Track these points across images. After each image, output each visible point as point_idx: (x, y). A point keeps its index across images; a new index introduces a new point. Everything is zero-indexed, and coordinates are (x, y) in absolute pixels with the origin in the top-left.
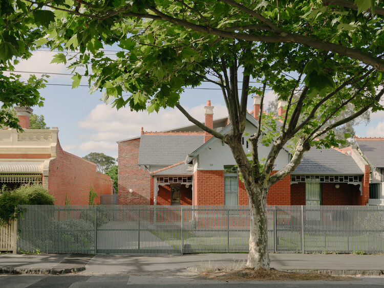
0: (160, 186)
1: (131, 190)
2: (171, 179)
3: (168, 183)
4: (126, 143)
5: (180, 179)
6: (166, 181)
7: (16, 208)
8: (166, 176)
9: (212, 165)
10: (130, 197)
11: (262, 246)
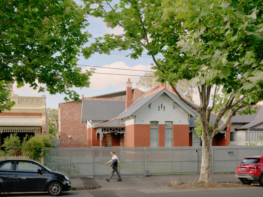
0: (104, 134)
1: (69, 136)
2: (111, 129)
3: (109, 132)
4: (66, 105)
5: (117, 129)
6: (108, 131)
7: (42, 150)
8: (108, 128)
9: (143, 121)
10: (69, 141)
11: (209, 170)
